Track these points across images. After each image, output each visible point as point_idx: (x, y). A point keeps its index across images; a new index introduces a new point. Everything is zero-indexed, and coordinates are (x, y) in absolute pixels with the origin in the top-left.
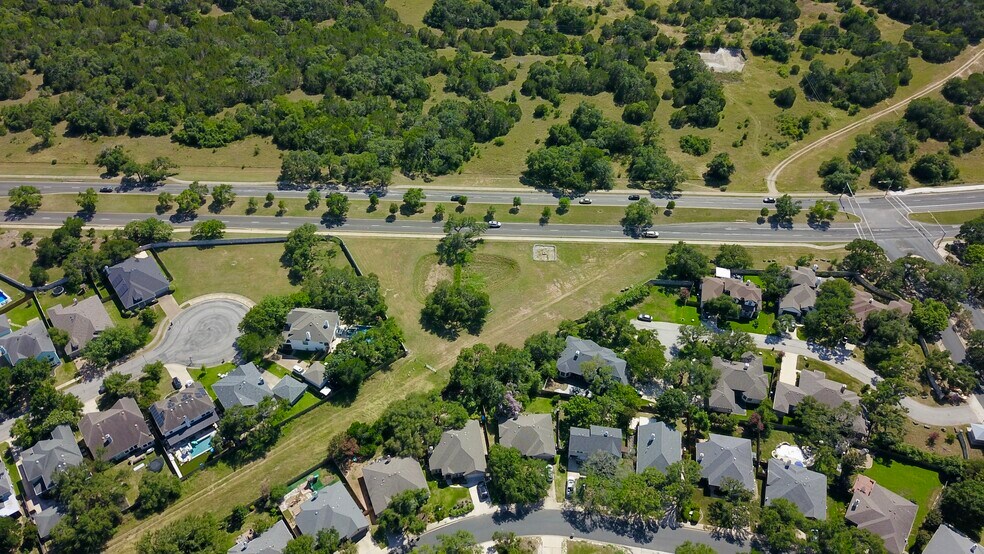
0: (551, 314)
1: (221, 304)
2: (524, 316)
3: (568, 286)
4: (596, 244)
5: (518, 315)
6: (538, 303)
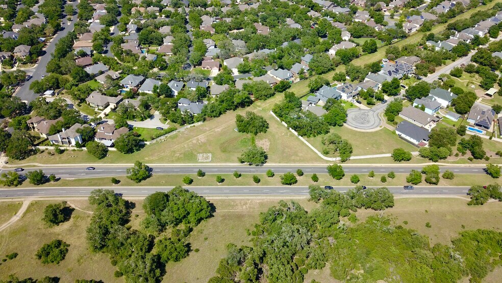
0: (206, 129)
1: (365, 128)
2: (219, 128)
3: (194, 142)
6: (211, 133)
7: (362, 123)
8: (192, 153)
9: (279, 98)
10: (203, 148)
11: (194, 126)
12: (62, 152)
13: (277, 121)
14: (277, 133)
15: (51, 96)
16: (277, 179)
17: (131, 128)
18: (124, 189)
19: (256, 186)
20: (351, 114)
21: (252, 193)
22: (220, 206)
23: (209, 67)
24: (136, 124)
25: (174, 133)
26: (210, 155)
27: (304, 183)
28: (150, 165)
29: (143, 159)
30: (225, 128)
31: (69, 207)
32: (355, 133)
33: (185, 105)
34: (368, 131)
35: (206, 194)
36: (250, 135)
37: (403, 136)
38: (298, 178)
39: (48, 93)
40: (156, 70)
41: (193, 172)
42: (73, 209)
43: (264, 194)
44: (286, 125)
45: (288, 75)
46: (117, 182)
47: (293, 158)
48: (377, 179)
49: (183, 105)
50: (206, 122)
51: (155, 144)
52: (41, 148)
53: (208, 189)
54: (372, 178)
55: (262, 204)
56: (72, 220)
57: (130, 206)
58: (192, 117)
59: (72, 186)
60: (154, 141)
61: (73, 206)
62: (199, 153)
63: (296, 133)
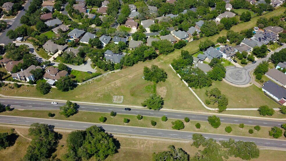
0: (122, 75)
1: (239, 84)
3: (112, 85)
5: (133, 75)
6: (125, 79)
7: (237, 79)
8: (110, 95)
9: (177, 54)
10: (118, 91)
11: (114, 72)
12: (19, 86)
13: (174, 72)
14: (173, 82)
15: (20, 41)
16: (169, 123)
17: (69, 71)
18: (56, 122)
19: (153, 128)
20: (229, 71)
21: (149, 135)
22: (124, 144)
23: (130, 26)
24: (74, 67)
25: (99, 77)
26: (122, 97)
27: (190, 129)
28: (78, 103)
29: (75, 97)
30: (136, 76)
31: (15, 134)
32: (230, 87)
33: (109, 56)
34: (241, 86)
35: (115, 131)
36: (153, 83)
37: (268, 93)
38: (185, 123)
39: (19, 39)
40: (93, 26)
41: (107, 111)
42: (18, 136)
43: (158, 135)
44: (180, 77)
45: (185, 36)
46: (52, 115)
47: (183, 105)
48: (245, 130)
49: (108, 55)
50: (123, 70)
51: (84, 85)
52: (6, 82)
53: (117, 127)
54: (241, 129)
55: (155, 145)
56: (15, 145)
57: (58, 136)
58: (113, 65)
59: (21, 116)
60: (85, 83)
61: (19, 133)
62: (115, 95)
63: (187, 84)
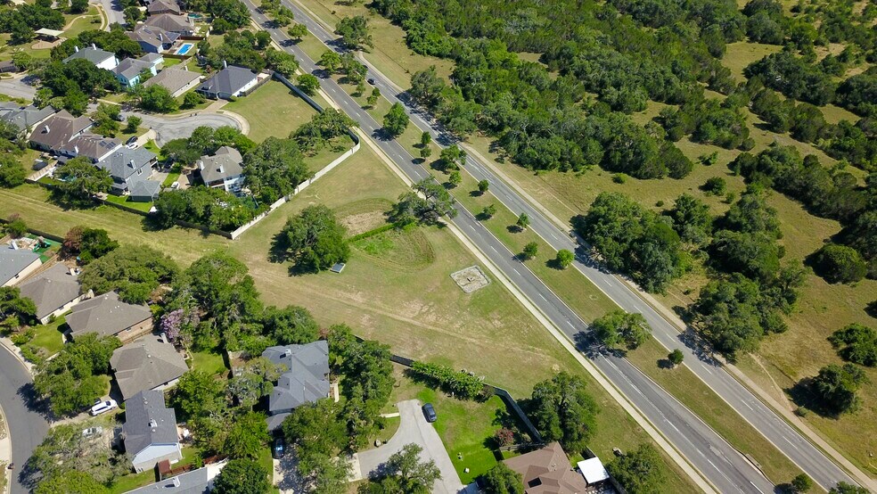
2: (349, 299)
3: (432, 318)
4: (528, 315)
5: (348, 295)
6: (380, 304)
8: (473, 303)
26: (455, 276)
30: (343, 288)
42: (787, 391)
